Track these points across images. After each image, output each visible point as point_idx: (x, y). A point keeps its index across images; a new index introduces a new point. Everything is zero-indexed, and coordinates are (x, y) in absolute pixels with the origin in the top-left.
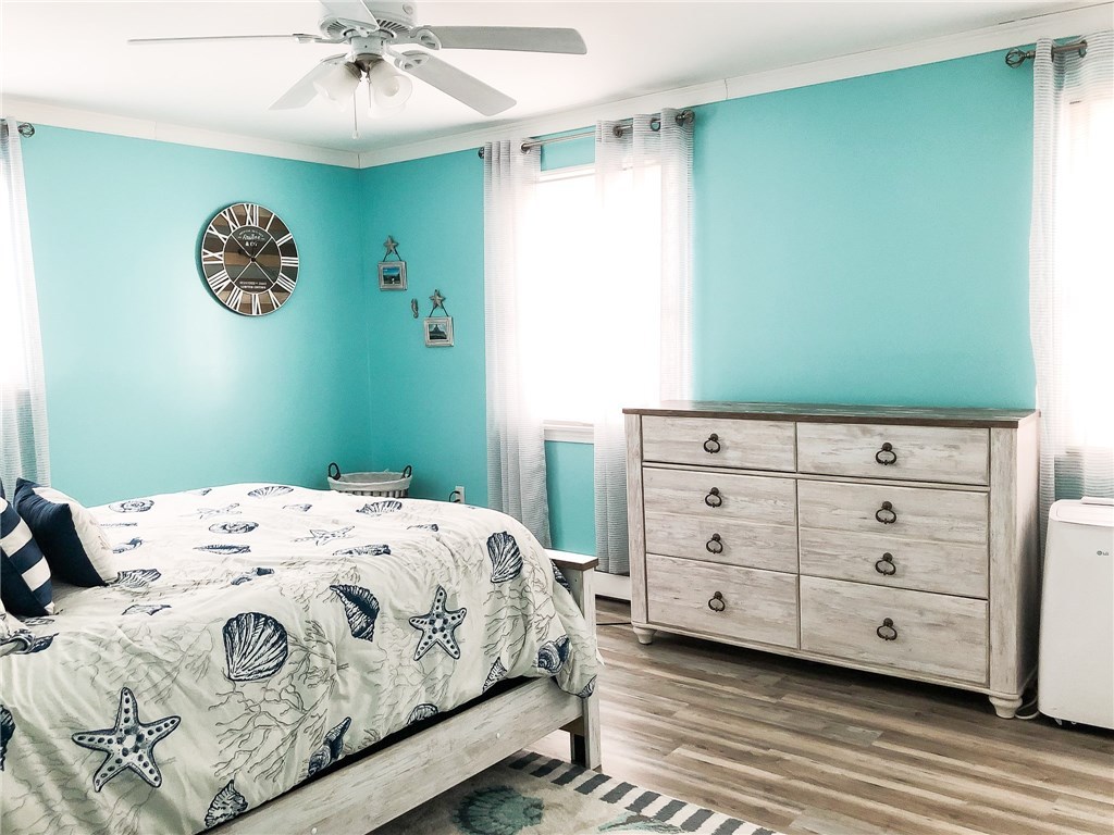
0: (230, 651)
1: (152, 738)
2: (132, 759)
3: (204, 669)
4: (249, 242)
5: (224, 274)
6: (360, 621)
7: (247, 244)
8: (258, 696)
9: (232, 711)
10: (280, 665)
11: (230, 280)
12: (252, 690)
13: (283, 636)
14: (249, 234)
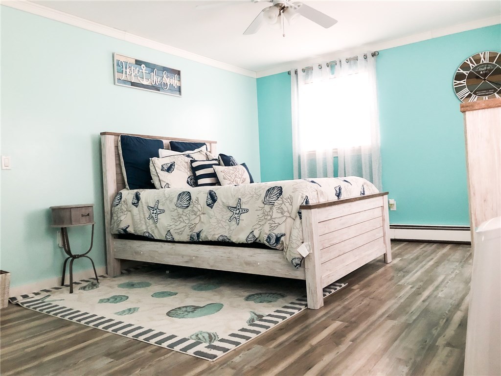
0: (178, 199)
1: (159, 213)
2: (154, 215)
3: (171, 201)
4: (483, 71)
5: (466, 90)
6: (210, 201)
7: (481, 73)
8: (181, 213)
9: (175, 213)
10: (188, 207)
11: (470, 92)
12: (180, 210)
13: (190, 199)
14: (483, 67)
